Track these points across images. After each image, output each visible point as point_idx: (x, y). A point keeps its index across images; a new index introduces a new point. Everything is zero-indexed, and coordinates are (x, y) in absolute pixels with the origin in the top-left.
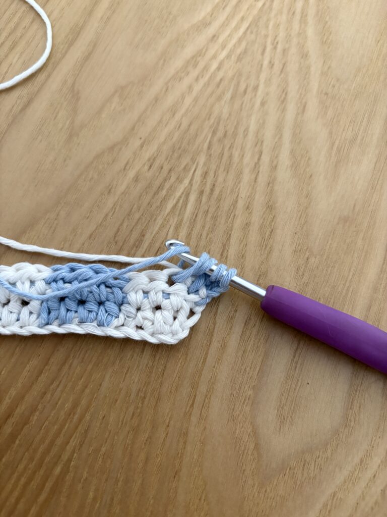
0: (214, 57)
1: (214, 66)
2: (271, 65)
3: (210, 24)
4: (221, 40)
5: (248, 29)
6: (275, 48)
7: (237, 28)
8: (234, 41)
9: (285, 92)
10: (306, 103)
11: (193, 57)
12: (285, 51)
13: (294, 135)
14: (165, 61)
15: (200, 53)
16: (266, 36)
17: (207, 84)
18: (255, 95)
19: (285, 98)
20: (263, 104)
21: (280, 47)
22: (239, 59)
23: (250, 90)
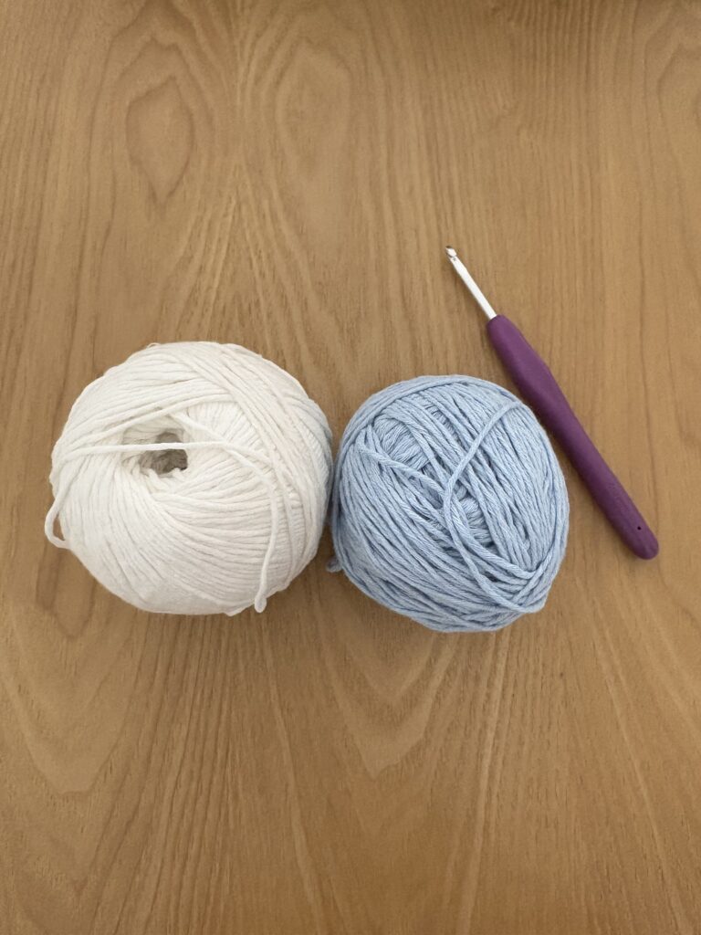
0: (209, 288)
1: (213, 297)
2: (262, 275)
3: (192, 257)
4: (209, 269)
5: (228, 249)
6: (260, 257)
7: (218, 251)
8: (221, 264)
9: (283, 296)
10: (306, 299)
11: (190, 296)
12: (269, 256)
13: (307, 333)
14: (166, 309)
15: (194, 290)
16: (248, 248)
17: (214, 315)
18: (260, 311)
19: (286, 302)
20: (269, 316)
21: (263, 254)
22: (232, 281)
23: (253, 307)
